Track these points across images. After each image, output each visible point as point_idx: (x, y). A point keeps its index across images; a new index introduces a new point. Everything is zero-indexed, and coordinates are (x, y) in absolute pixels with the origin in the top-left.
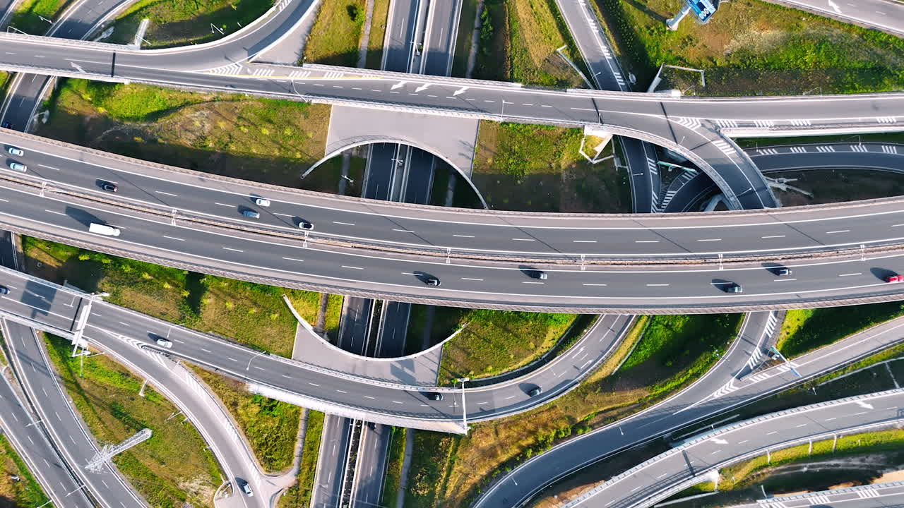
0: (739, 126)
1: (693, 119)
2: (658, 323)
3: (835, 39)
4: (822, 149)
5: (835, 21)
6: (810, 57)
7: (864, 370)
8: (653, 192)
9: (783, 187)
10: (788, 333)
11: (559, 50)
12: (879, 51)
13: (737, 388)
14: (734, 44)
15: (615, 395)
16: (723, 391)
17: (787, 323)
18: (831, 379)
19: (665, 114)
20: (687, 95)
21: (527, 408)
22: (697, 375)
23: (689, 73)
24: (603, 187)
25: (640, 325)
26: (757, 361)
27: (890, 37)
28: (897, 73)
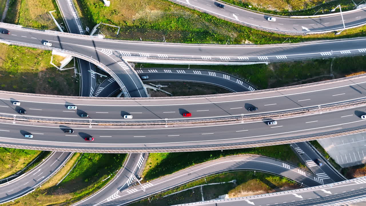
0: (132, 55)
1: (109, 50)
2: (85, 157)
3: (186, 16)
4: (179, 72)
5: (187, 8)
6: (173, 24)
7: (189, 190)
8: (92, 88)
9: (155, 89)
10: (150, 167)
11: (50, 12)
12: (207, 24)
13: (120, 197)
14: (137, 16)
15: (53, 197)
16: (112, 198)
17: (149, 161)
18: (170, 193)
19: (95, 47)
20: (106, 38)
21: (3, 202)
22: (99, 188)
23: (112, 28)
24: (65, 83)
25: (75, 158)
26: (131, 182)
27: (213, 17)
28: (214, 34)
